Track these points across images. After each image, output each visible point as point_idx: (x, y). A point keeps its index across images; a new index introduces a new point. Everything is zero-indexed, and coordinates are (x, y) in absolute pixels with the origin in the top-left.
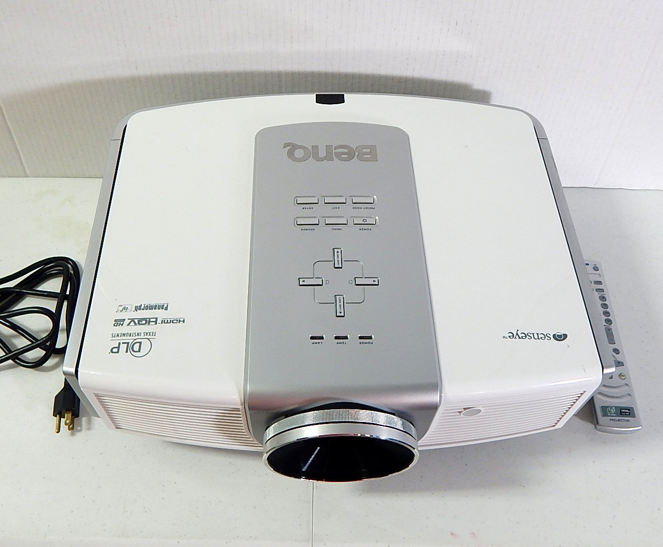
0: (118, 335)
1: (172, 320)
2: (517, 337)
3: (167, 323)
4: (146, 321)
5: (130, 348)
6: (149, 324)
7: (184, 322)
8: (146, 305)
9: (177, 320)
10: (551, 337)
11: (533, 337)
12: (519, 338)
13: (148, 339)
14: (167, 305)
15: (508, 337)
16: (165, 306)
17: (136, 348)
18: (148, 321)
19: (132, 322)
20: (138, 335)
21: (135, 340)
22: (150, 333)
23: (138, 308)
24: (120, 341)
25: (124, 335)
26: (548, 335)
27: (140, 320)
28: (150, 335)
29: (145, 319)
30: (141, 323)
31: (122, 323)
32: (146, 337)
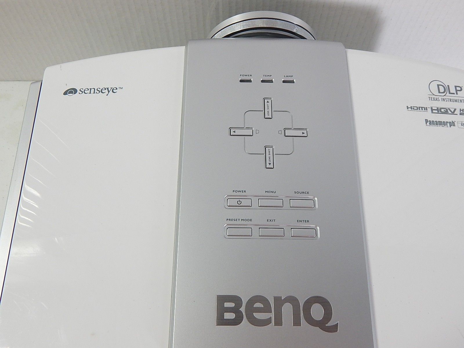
0: (461, 101)
1: (418, 110)
2: (109, 89)
3: (422, 108)
4: (441, 111)
5: (447, 89)
6: (438, 108)
7: (407, 107)
8: (446, 126)
9: (414, 109)
10: (78, 91)
11: (96, 90)
12: (108, 89)
13: (434, 95)
14: (426, 124)
15: (118, 88)
16: (428, 123)
17: (442, 89)
18: (439, 110)
19: (453, 111)
20: (444, 100)
21: (445, 95)
22: (434, 100)
23: (452, 124)
24: (457, 95)
25: (456, 101)
26: (81, 92)
27: (446, 112)
28: (434, 98)
29: (442, 113)
30: (445, 110)
31: (462, 112)
32: (437, 97)
